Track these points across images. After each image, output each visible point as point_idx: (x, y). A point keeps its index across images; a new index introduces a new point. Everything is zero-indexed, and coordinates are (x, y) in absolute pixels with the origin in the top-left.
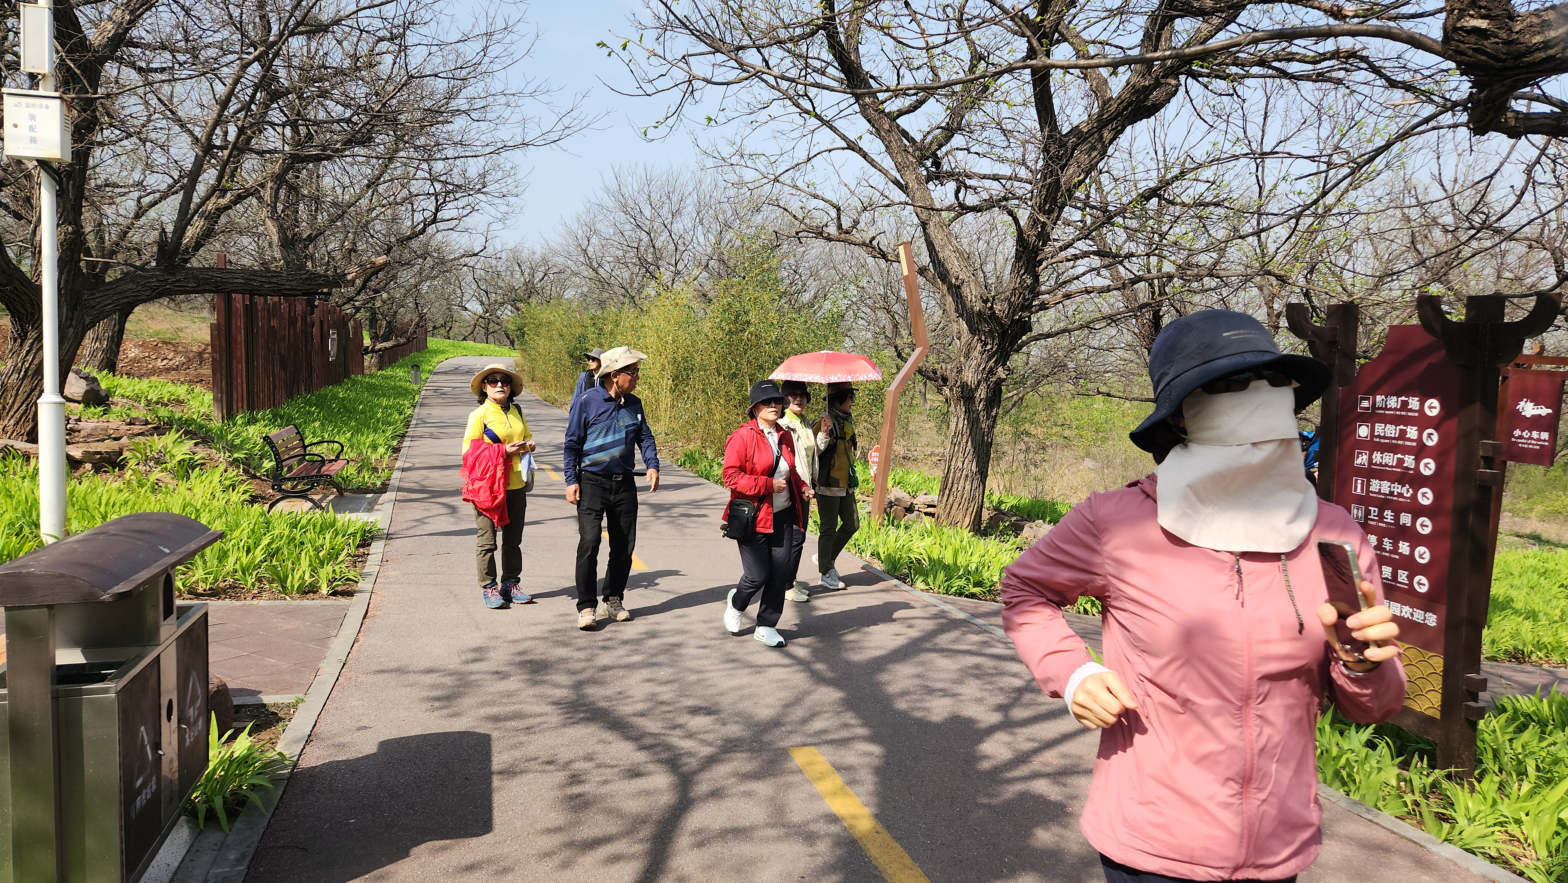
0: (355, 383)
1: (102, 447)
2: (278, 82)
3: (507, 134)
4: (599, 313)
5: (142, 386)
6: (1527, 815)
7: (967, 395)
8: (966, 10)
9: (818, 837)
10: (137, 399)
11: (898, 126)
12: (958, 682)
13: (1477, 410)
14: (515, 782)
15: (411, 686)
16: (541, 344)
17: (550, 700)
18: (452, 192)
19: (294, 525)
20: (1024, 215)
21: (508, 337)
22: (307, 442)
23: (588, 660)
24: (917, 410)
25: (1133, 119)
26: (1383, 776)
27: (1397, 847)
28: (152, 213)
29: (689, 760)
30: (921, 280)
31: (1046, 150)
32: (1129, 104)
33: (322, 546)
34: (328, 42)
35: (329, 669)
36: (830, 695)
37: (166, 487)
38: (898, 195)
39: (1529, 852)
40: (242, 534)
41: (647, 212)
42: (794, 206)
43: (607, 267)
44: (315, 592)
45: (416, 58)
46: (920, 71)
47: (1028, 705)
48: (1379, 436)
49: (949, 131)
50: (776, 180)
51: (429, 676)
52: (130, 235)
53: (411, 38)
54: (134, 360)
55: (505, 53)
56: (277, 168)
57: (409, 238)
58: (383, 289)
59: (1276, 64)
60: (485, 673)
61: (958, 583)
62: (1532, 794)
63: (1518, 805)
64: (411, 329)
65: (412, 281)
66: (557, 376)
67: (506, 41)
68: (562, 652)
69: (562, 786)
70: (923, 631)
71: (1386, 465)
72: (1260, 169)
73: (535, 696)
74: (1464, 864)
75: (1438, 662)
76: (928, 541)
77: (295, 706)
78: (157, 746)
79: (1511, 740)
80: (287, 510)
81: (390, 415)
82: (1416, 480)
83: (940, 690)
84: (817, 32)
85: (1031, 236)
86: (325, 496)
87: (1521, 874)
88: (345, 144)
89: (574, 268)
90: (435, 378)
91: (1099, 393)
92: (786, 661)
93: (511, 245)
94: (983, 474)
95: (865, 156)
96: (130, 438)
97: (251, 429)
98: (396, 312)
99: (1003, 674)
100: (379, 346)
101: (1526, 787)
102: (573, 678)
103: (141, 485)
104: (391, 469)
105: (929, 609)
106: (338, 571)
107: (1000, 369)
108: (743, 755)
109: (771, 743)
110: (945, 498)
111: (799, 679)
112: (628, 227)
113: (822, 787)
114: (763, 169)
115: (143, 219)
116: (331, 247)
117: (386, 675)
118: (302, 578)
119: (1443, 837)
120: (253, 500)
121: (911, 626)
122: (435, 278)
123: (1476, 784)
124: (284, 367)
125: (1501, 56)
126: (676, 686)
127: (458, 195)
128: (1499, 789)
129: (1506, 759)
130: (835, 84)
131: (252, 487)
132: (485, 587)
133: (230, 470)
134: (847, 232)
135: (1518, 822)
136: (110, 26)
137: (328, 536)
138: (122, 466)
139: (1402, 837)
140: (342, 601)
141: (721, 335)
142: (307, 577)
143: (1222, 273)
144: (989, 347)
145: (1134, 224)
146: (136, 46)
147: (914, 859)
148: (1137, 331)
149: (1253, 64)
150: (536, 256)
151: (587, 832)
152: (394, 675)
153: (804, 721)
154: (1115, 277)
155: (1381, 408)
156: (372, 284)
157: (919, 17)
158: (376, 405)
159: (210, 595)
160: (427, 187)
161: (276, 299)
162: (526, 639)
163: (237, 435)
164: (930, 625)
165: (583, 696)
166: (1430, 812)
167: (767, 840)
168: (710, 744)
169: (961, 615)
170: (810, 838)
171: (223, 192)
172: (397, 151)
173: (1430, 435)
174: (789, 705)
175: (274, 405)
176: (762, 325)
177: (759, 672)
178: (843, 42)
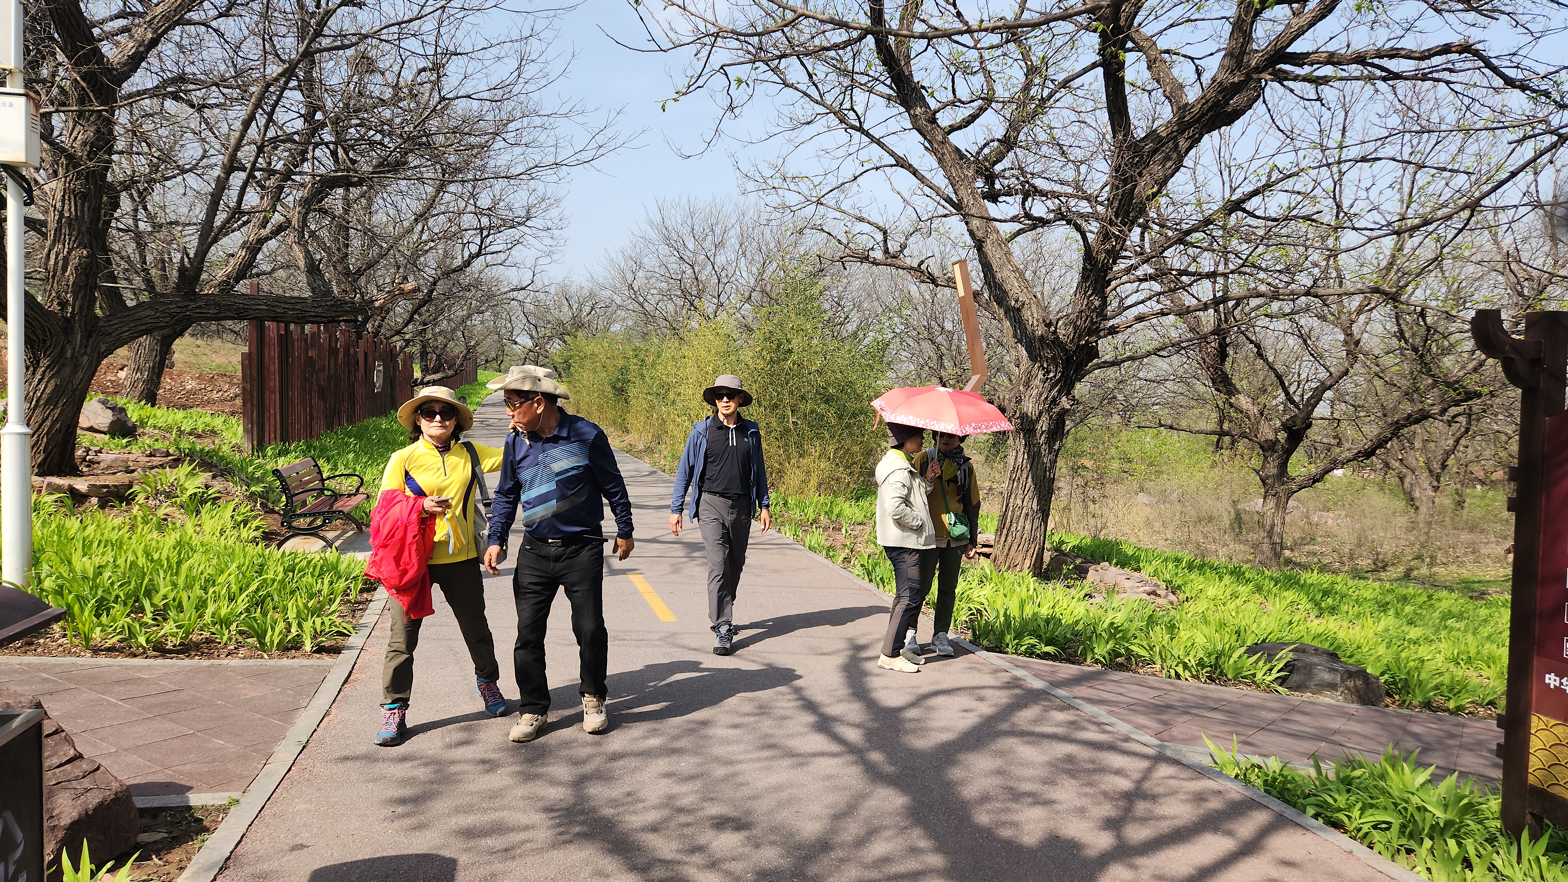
1: (110, 480)
4: (642, 345)
5: (180, 417)
7: (1027, 427)
10: (169, 429)
11: (950, 141)
12: (1049, 782)
15: (375, 780)
16: (585, 376)
17: (540, 804)
18: (499, 225)
20: (1092, 232)
22: (327, 475)
25: (1213, 126)
35: (282, 756)
37: (174, 523)
41: (691, 246)
42: (839, 230)
43: (653, 301)
44: (298, 649)
47: (1145, 820)
49: (1008, 143)
50: (819, 203)
51: (400, 766)
55: (540, 74)
56: (305, 191)
57: (457, 271)
58: (433, 322)
60: (467, 761)
61: (1027, 641)
64: (458, 362)
65: (460, 314)
66: (600, 408)
67: (541, 60)
70: (996, 705)
73: (523, 798)
77: (225, 810)
80: (291, 550)
83: (1028, 795)
84: (865, 37)
85: (1099, 253)
86: (342, 534)
89: (618, 301)
90: (483, 410)
92: (834, 748)
93: (559, 279)
94: (1044, 512)
95: (915, 172)
96: (145, 471)
98: (444, 345)
99: (1103, 770)
103: (145, 521)
105: (999, 675)
106: (327, 623)
107: (1064, 399)
110: (1003, 539)
111: (851, 776)
112: (672, 259)
114: (807, 193)
118: (285, 631)
120: (264, 537)
121: (981, 699)
122: (483, 312)
124: (323, 397)
126: (697, 784)
127: (503, 229)
131: (267, 523)
133: (245, 504)
134: (894, 257)
136: (131, 44)
137: (326, 582)
138: (129, 500)
140: (327, 659)
141: (761, 364)
142: (291, 631)
144: (1051, 375)
148: (1201, 361)
150: (584, 290)
152: (358, 763)
159: (179, 652)
161: (315, 327)
163: (259, 467)
164: (1002, 698)
165: (584, 799)
169: (1038, 684)
174: (839, 816)
175: (311, 437)
176: (805, 354)
177: (801, 765)
178: (893, 47)
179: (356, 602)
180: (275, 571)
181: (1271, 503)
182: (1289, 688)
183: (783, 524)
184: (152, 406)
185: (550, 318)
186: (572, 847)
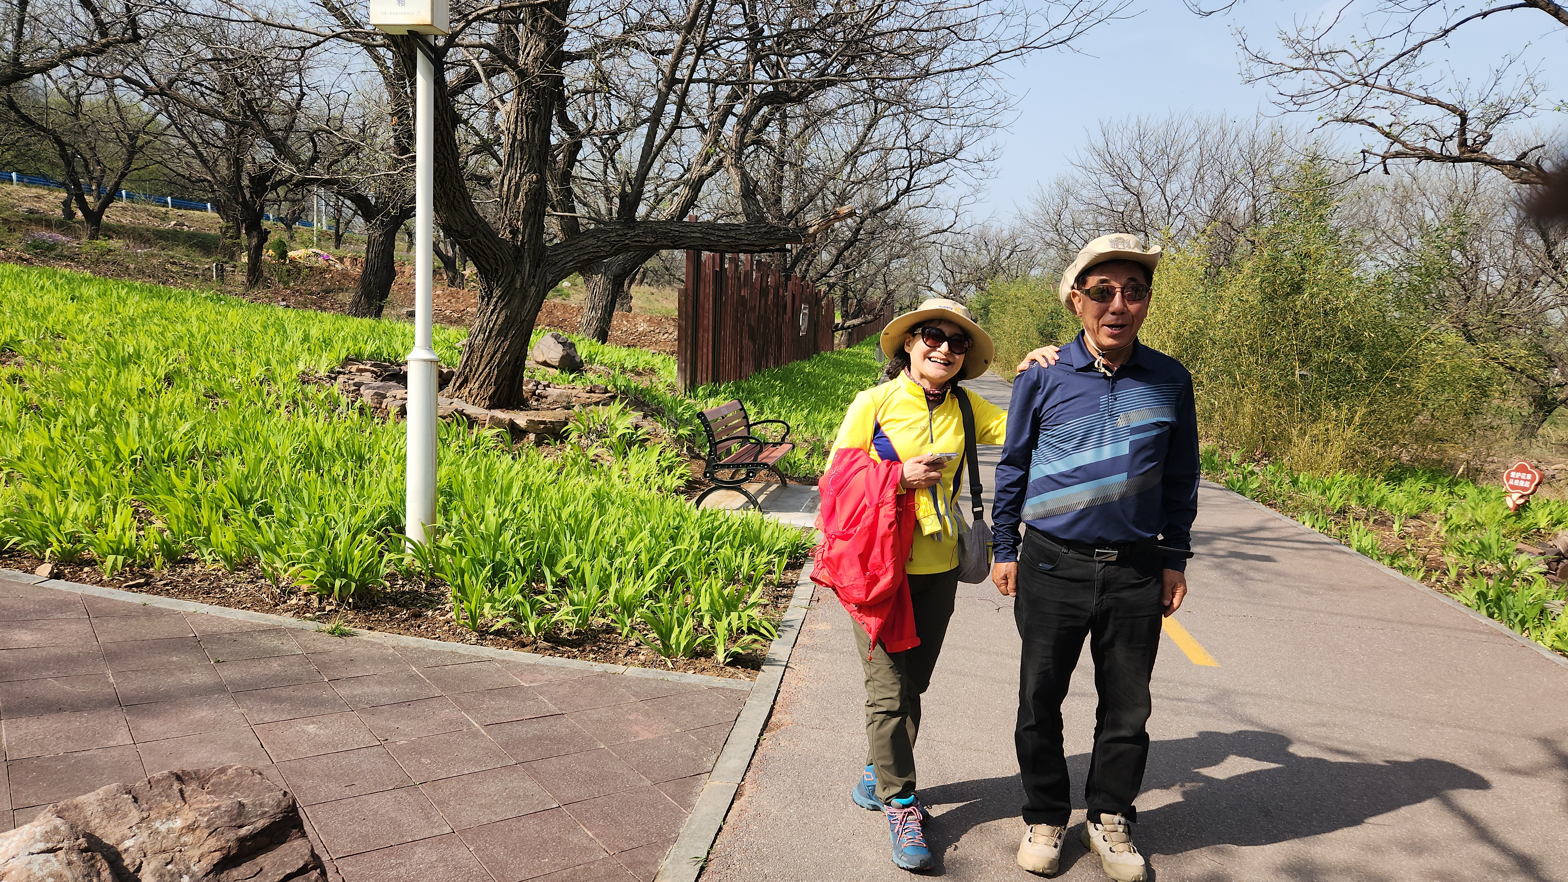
0: (822, 359)
1: (549, 416)
10: (613, 366)
22: (754, 420)
44: (708, 658)
57: (882, 209)
64: (878, 306)
86: (764, 488)
97: (711, 402)
98: (866, 291)
100: (848, 323)
124: (752, 338)
133: (671, 448)
134: (1474, 151)
138: (563, 438)
140: (741, 680)
150: (1004, 234)
159: (572, 645)
163: (688, 408)
175: (741, 378)
179: (780, 585)
180: (691, 538)
184: (603, 343)
185: (968, 263)
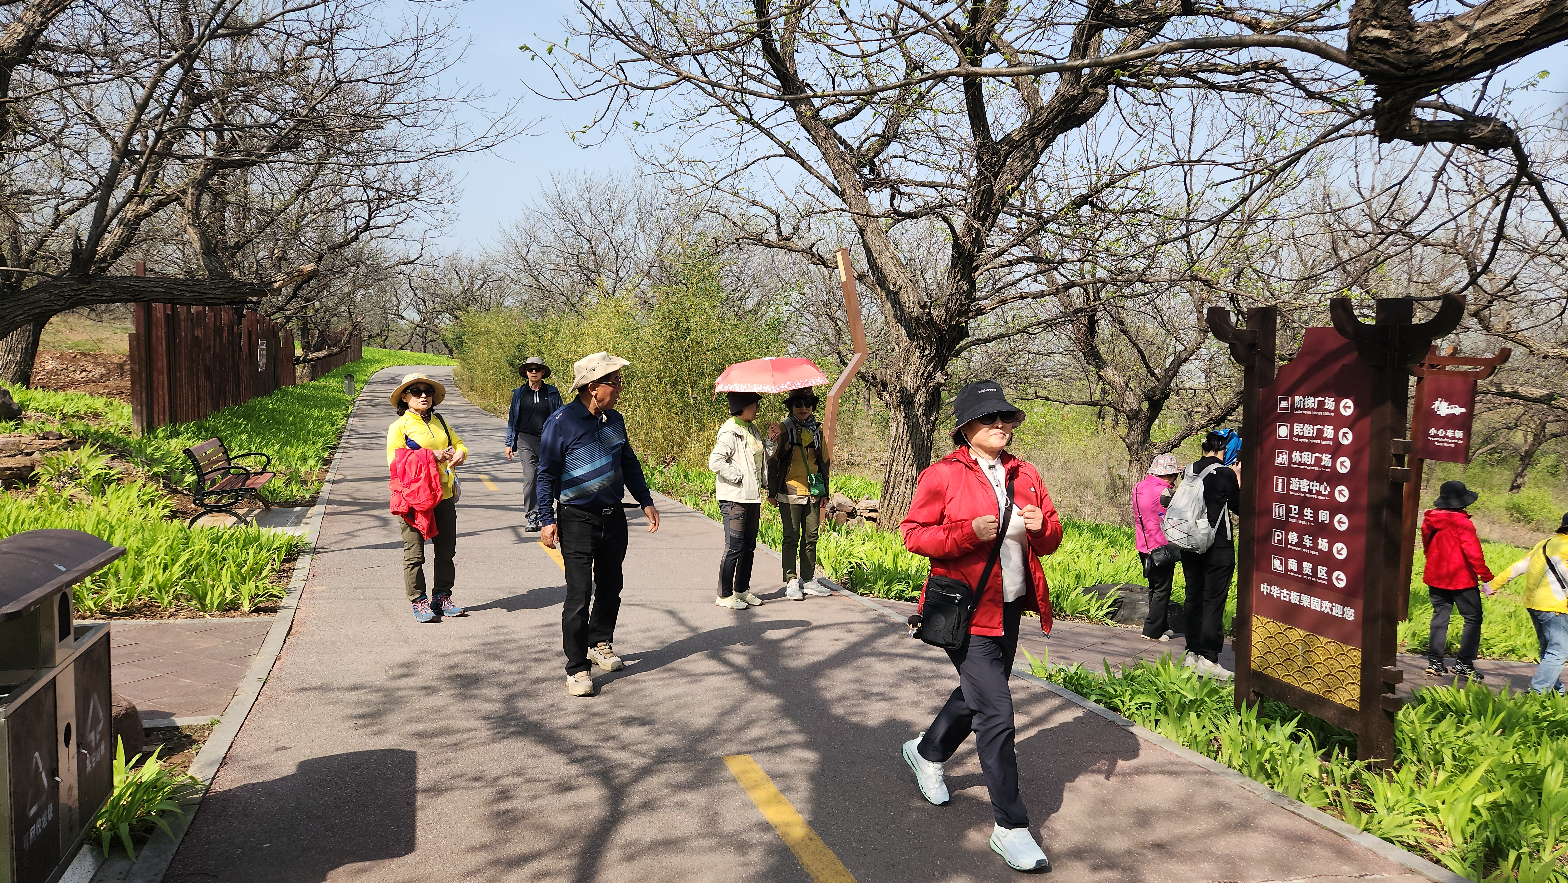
0: (285, 394)
1: (13, 463)
2: (202, 86)
3: (440, 140)
4: (539, 321)
5: (57, 399)
6: (1443, 803)
7: (906, 400)
8: (901, 20)
9: (751, 846)
10: (52, 412)
11: (835, 134)
12: (896, 685)
13: (1388, 408)
14: (441, 799)
15: (334, 703)
16: (480, 353)
17: (479, 715)
18: (387, 198)
19: (216, 541)
20: (959, 222)
21: (447, 346)
22: (232, 455)
23: (521, 673)
24: (863, 415)
25: (1064, 127)
26: (1305, 768)
27: (1319, 837)
28: (71, 221)
29: (621, 772)
30: (860, 287)
31: (979, 157)
32: (1059, 113)
33: (245, 562)
34: (253, 46)
35: (248, 689)
36: (767, 702)
37: (80, 504)
38: (835, 202)
39: (1446, 840)
40: (159, 550)
41: (587, 219)
42: (735, 213)
43: (548, 275)
45: (344, 63)
46: (855, 79)
48: (1298, 436)
49: (886, 139)
50: (715, 187)
51: (353, 693)
52: (48, 243)
53: (339, 42)
54: (51, 373)
55: (437, 58)
56: (198, 173)
57: (341, 246)
58: (315, 297)
59: (1200, 75)
60: (411, 688)
61: (897, 587)
62: (1449, 781)
63: (1435, 794)
64: (344, 339)
65: (346, 289)
66: (497, 386)
67: (437, 45)
68: (494, 665)
69: (489, 803)
70: (862, 635)
71: (1305, 464)
72: (1188, 177)
73: (464, 711)
74: (1382, 853)
75: (1356, 656)
76: (869, 545)
77: (210, 728)
78: (54, 772)
79: (1429, 730)
80: (207, 526)
81: (321, 426)
82: (1333, 478)
83: (877, 694)
84: (752, 39)
85: (967, 242)
86: (251, 510)
87: (1438, 862)
88: (270, 149)
89: (513, 275)
90: (370, 388)
91: (1037, 397)
92: (724, 669)
93: (448, 252)
95: (803, 163)
96: (42, 453)
97: (174, 442)
98: (328, 321)
99: (939, 676)
100: (311, 356)
101: (1442, 776)
102: (505, 691)
103: (53, 501)
104: (321, 481)
105: (868, 613)
106: (261, 586)
107: (939, 374)
108: (676, 765)
109: (705, 752)
110: (886, 503)
111: (735, 686)
112: (568, 234)
113: (755, 796)
114: (702, 177)
115: (62, 227)
116: (261, 255)
117: (308, 693)
118: (223, 595)
119: (1362, 827)
120: (174, 515)
121: (850, 631)
122: (369, 286)
123: (1394, 774)
124: (209, 378)
125: (1402, 65)
127: (391, 202)
128: (1417, 778)
129: (1423, 749)
130: (772, 92)
131: (174, 502)
132: (414, 601)
133: (149, 484)
134: (787, 239)
135: (1435, 810)
136: (20, 28)
137: (251, 552)
139: (1324, 828)
140: (265, 617)
141: (662, 342)
142: (228, 594)
143: (1151, 279)
144: (927, 352)
145: (1067, 230)
146: (52, 49)
147: (846, 864)
148: (1073, 336)
149: (1179, 74)
150: (475, 264)
151: (514, 849)
152: (317, 693)
153: (740, 729)
154: (1051, 282)
155: (1300, 409)
156: (304, 292)
157: (854, 26)
158: (307, 417)
159: (123, 615)
160: (360, 194)
161: (201, 308)
162: (456, 653)
163: (157, 448)
164: (869, 629)
165: (514, 710)
166: (1349, 802)
167: (698, 851)
168: (643, 755)
170: (742, 847)
171: (143, 198)
172: (328, 156)
173: (1345, 434)
174: (724, 714)
175: (201, 418)
176: (703, 332)
177: (695, 681)
178: (779, 49)
179: (280, 571)
180: (201, 544)
181: (1135, 468)
182: (1118, 622)
183: (684, 496)
184: (28, 388)
185: (440, 292)
186: (509, 741)
